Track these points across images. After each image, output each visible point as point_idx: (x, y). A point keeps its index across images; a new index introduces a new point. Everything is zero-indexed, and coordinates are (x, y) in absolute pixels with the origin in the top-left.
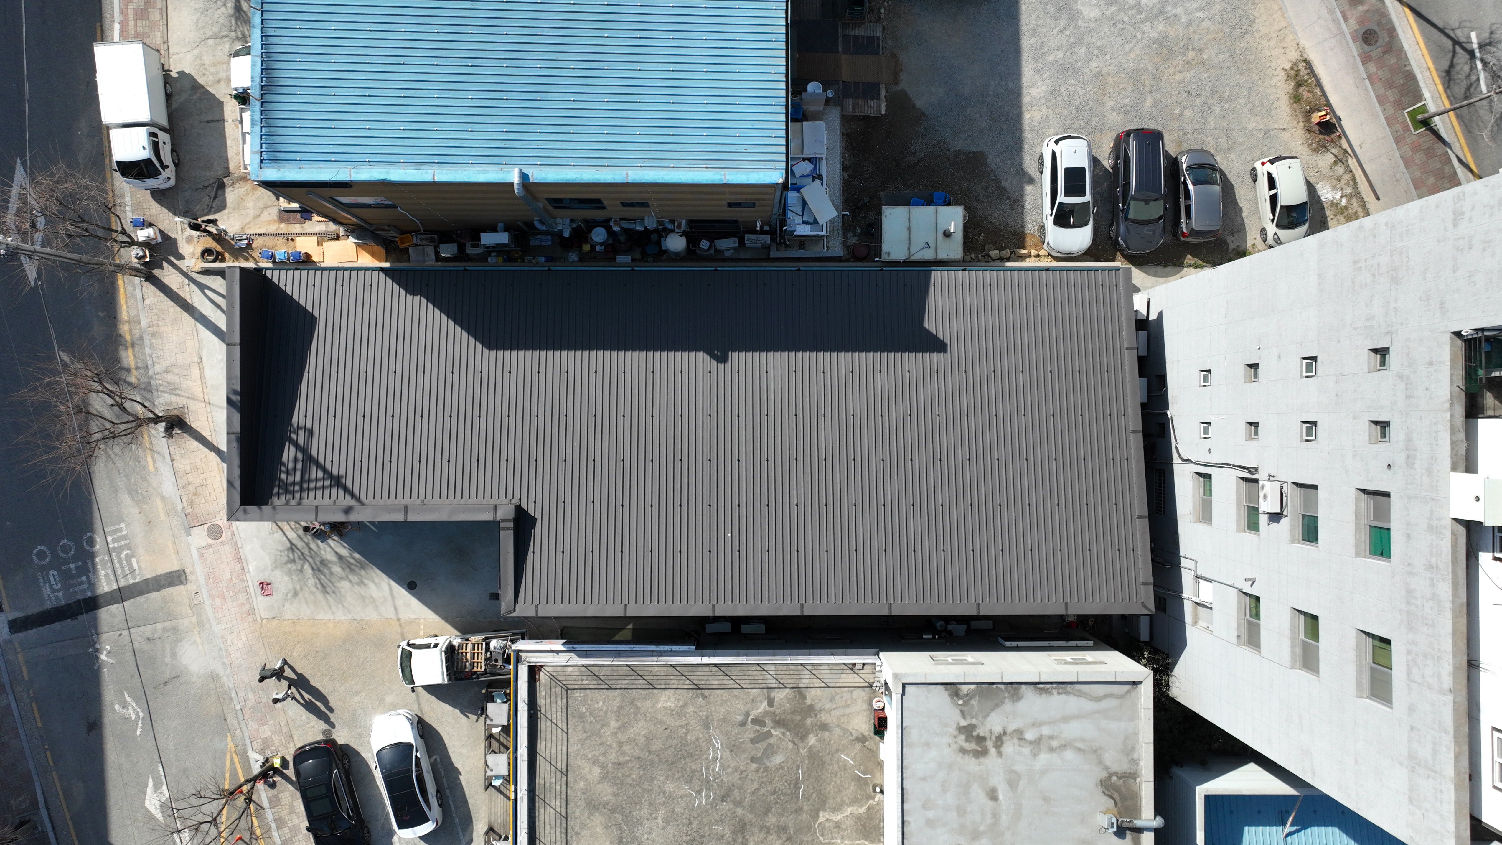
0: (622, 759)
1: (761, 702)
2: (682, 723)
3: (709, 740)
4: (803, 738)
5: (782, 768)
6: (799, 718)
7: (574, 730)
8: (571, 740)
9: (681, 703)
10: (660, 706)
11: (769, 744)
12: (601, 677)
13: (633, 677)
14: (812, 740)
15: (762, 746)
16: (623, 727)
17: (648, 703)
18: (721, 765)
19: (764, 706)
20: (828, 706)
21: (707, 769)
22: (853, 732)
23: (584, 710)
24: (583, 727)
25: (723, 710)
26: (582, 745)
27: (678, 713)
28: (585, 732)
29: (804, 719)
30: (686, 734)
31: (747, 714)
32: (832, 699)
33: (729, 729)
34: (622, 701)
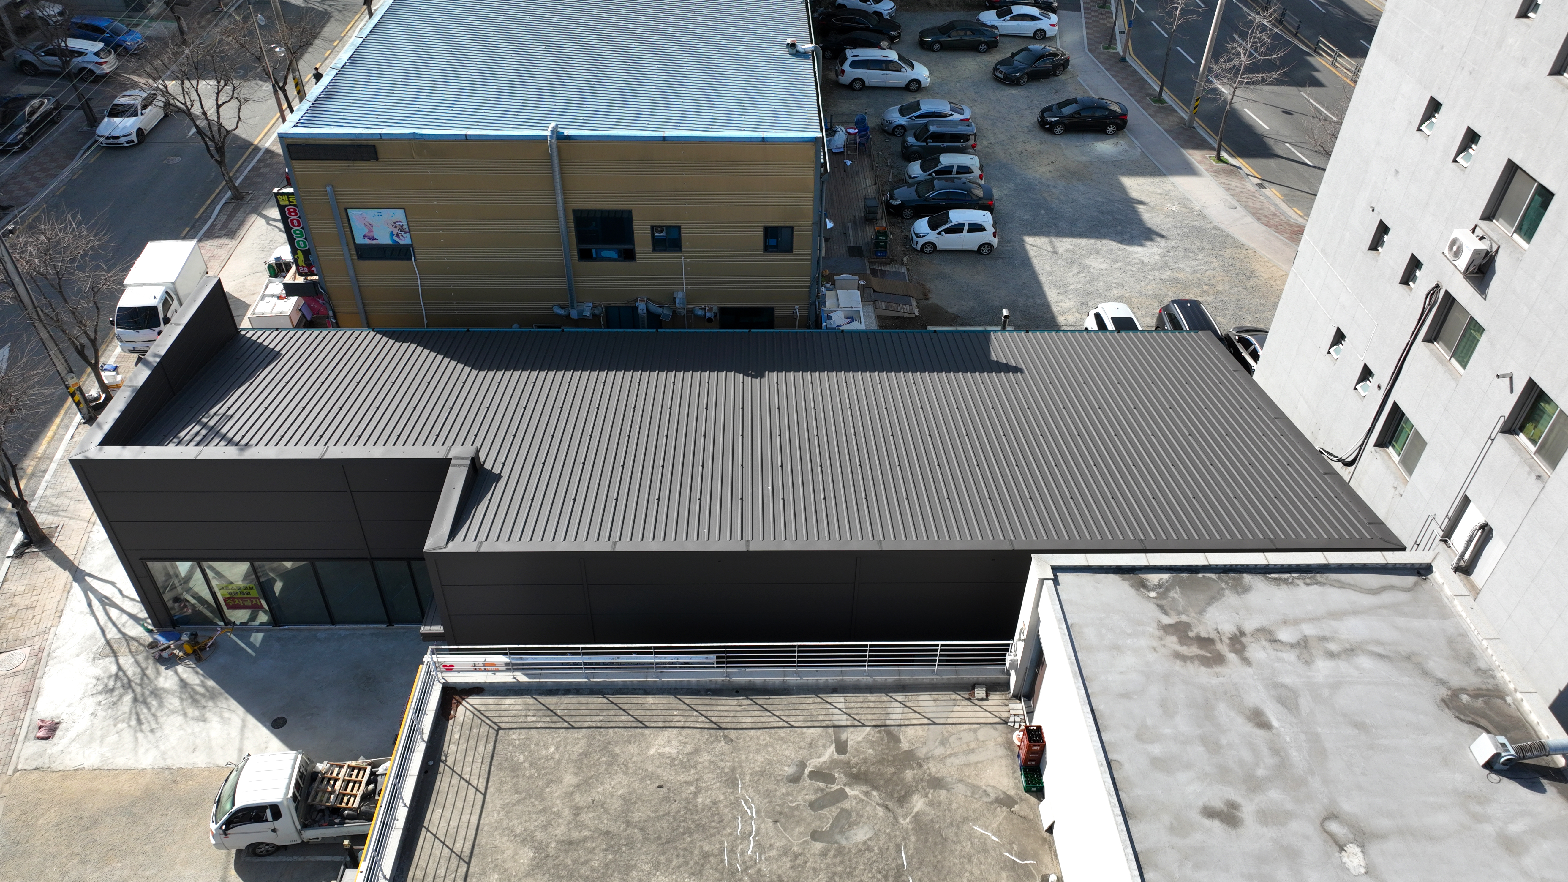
0: (575, 835)
1: (824, 746)
2: (690, 779)
3: (735, 805)
4: (903, 800)
5: (869, 849)
6: (893, 770)
7: (499, 790)
8: (489, 805)
9: (689, 748)
10: (652, 752)
11: (843, 810)
12: (559, 712)
13: (612, 712)
14: (918, 803)
15: (830, 813)
16: (585, 785)
17: (633, 749)
18: (759, 845)
19: (829, 753)
20: (939, 751)
21: (732, 851)
22: (989, 790)
23: (521, 758)
24: (516, 784)
25: (760, 758)
26: (508, 812)
27: (685, 763)
28: (517, 792)
29: (899, 772)
30: (696, 794)
31: (802, 765)
32: (944, 742)
33: (771, 786)
34: (589, 745)
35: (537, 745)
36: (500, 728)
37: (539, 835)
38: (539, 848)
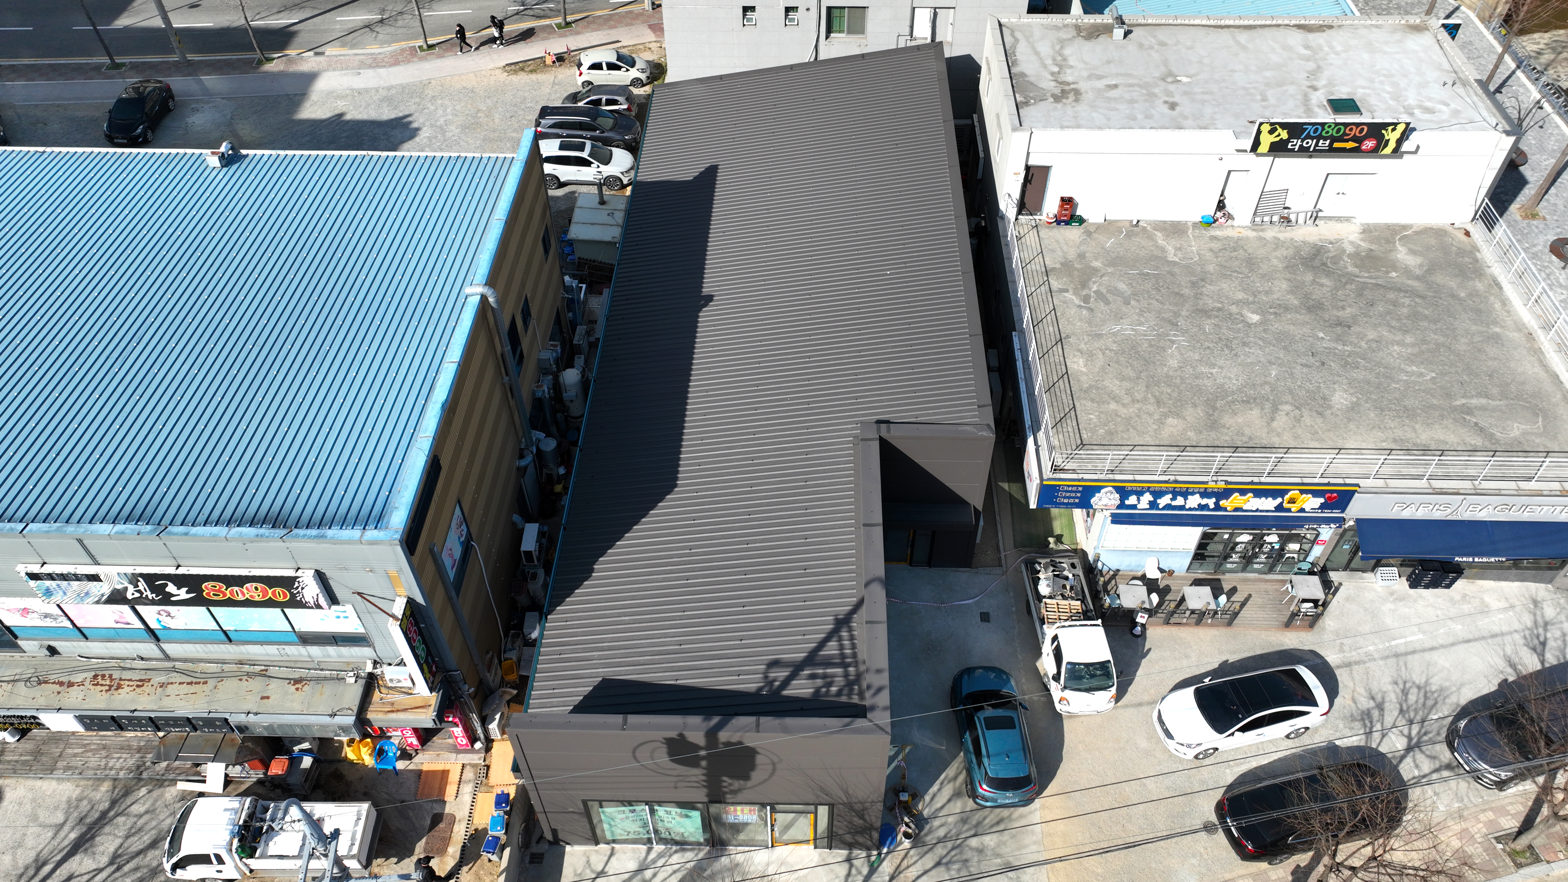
0: (1152, 400)
1: (1065, 297)
2: (1100, 353)
3: (1114, 334)
4: (1096, 270)
5: (1131, 284)
6: (1076, 272)
7: (1128, 440)
9: (1078, 354)
10: (1084, 370)
11: (1107, 292)
12: (1062, 415)
13: (1057, 390)
14: (1097, 264)
15: (1110, 297)
16: (1115, 399)
17: (1083, 378)
18: (1139, 325)
19: (1069, 296)
20: (1060, 253)
21: (1146, 335)
22: (1082, 238)
23: (1102, 431)
24: (1122, 432)
25: (1079, 324)
26: (1143, 433)
27: (1090, 356)
28: (1128, 430)
29: (1076, 269)
30: (1111, 350)
31: (1080, 306)
32: (1053, 251)
33: (1098, 320)
34: (1085, 399)
35: (1090, 424)
36: (1082, 443)
37: (1156, 417)
38: (1165, 416)
